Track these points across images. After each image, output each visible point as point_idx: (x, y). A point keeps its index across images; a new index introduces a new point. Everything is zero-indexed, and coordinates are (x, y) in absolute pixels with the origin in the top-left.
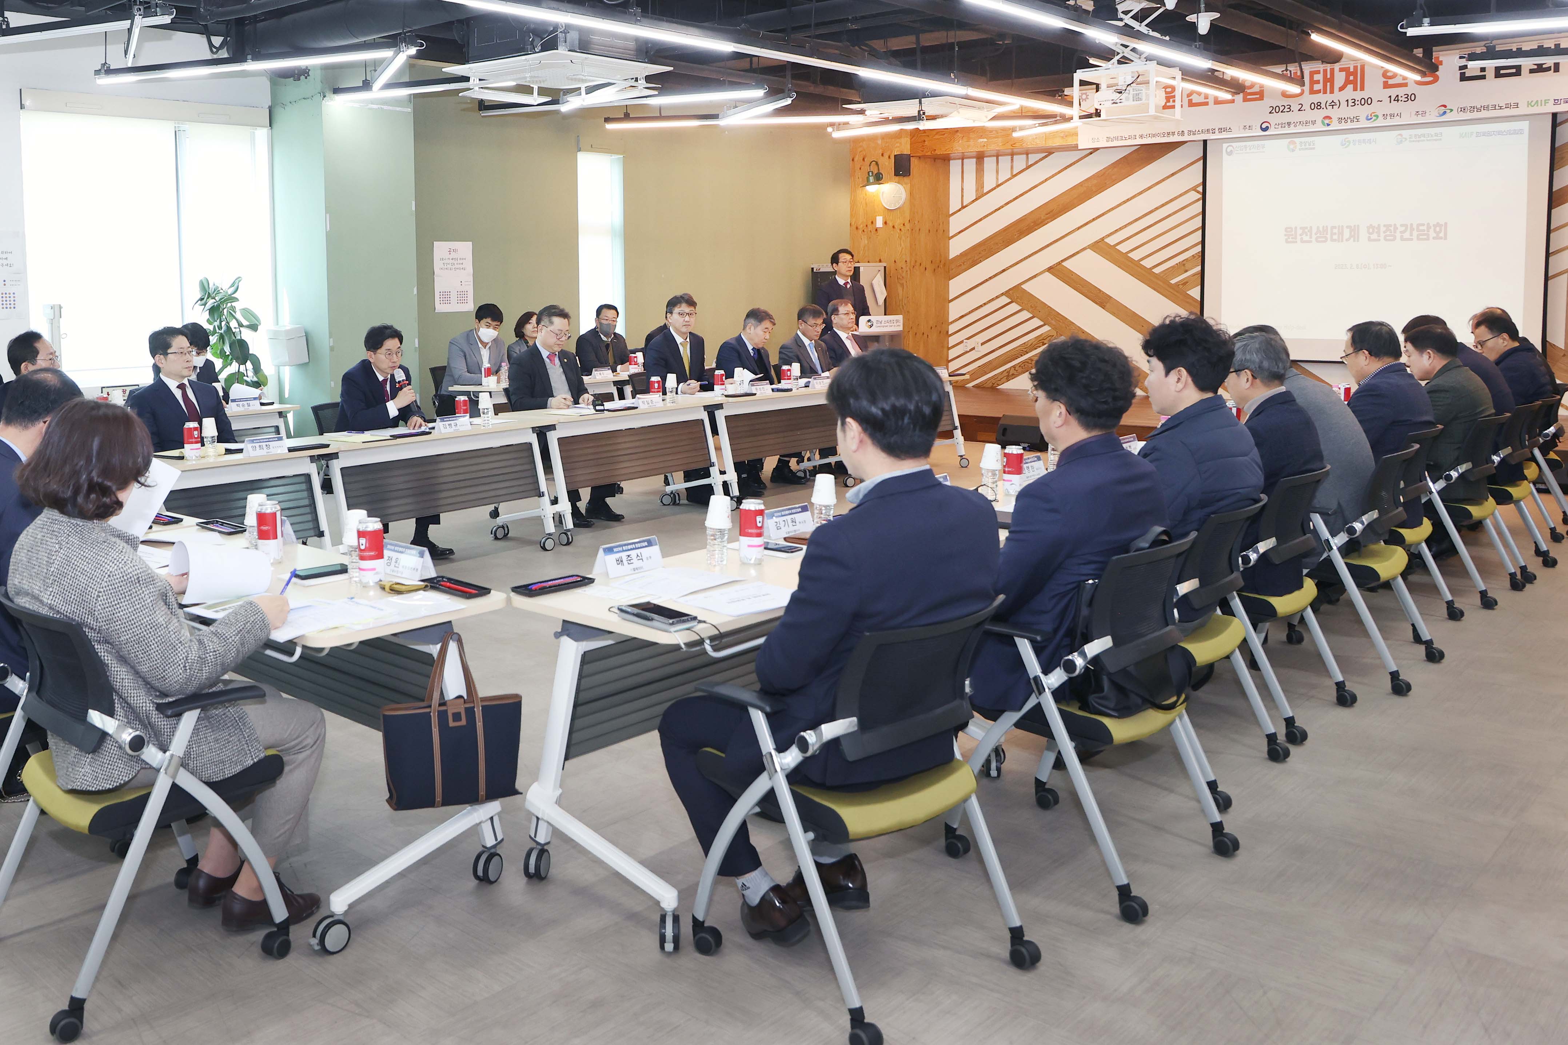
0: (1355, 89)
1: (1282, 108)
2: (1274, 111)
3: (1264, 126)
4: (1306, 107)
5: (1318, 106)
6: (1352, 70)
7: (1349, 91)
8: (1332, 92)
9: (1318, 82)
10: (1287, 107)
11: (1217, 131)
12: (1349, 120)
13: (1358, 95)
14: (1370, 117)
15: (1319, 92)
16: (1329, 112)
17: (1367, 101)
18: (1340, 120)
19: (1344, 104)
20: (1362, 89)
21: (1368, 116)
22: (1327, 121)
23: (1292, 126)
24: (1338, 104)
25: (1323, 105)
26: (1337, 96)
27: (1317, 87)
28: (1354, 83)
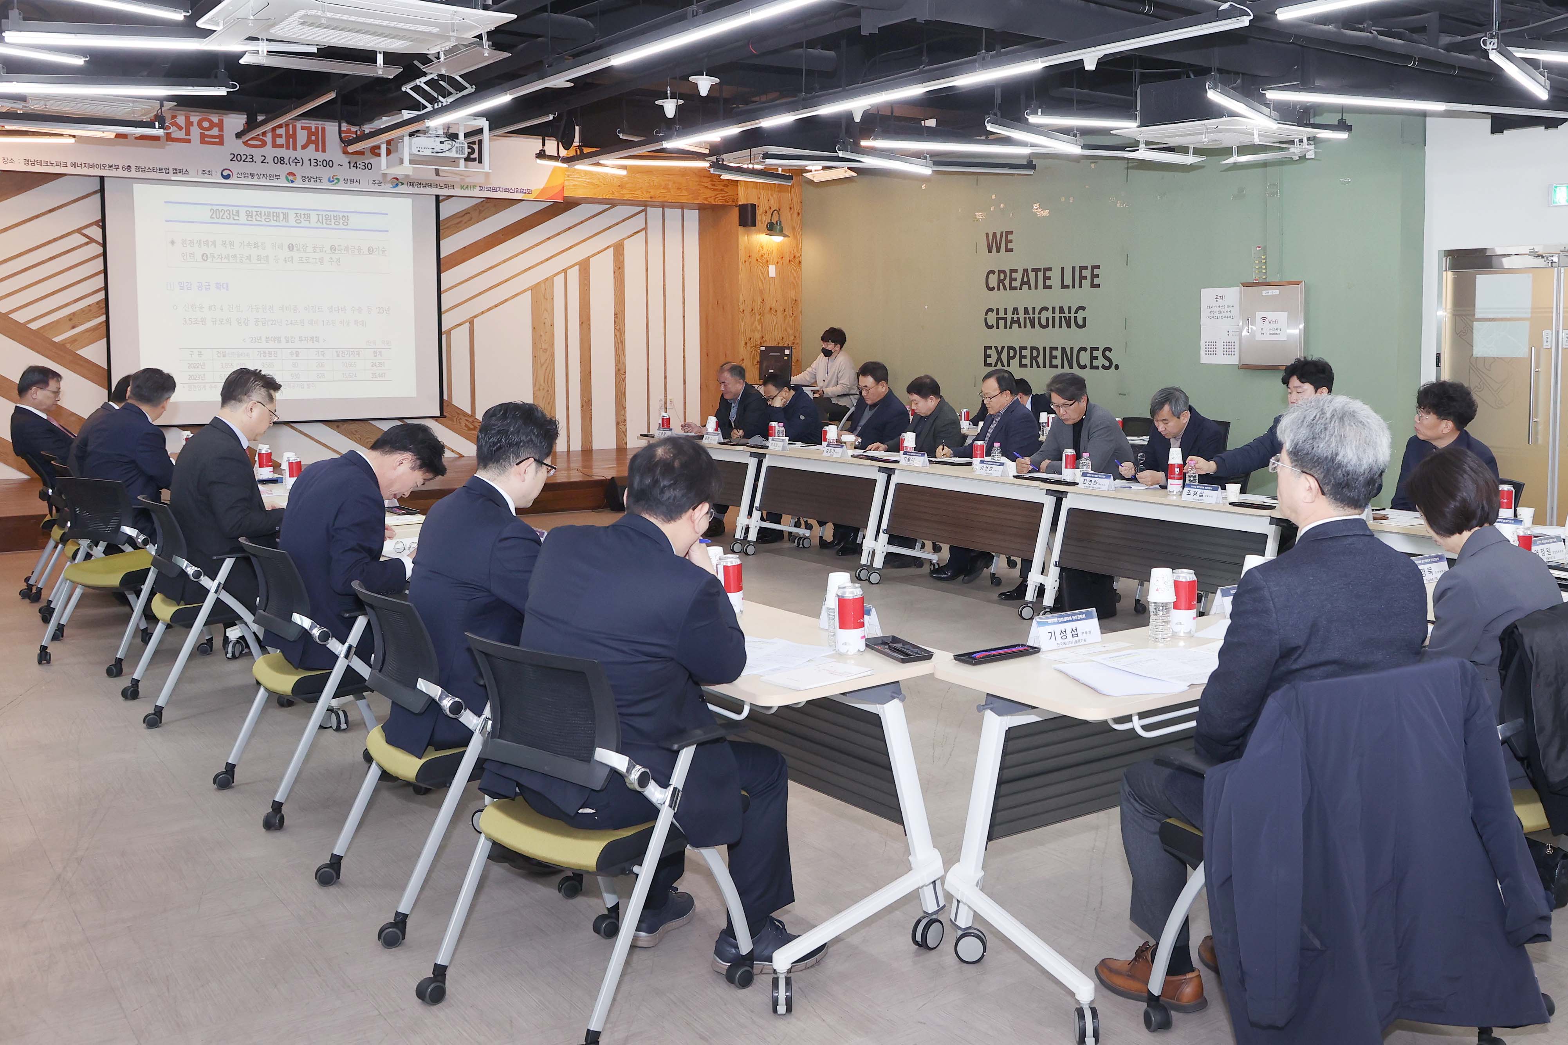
0: (317, 150)
1: (244, 157)
2: (235, 159)
3: (225, 173)
4: (269, 159)
5: (281, 161)
6: (313, 130)
7: (311, 152)
8: (295, 149)
9: (280, 136)
10: (249, 157)
11: (171, 171)
12: (312, 180)
13: (320, 156)
14: (332, 179)
15: (281, 146)
16: (292, 168)
17: (329, 164)
18: (304, 178)
19: (307, 162)
20: (324, 151)
21: (329, 178)
22: (291, 178)
23: (256, 177)
24: (301, 161)
25: (286, 161)
26: (299, 153)
27: (279, 141)
28: (316, 143)
